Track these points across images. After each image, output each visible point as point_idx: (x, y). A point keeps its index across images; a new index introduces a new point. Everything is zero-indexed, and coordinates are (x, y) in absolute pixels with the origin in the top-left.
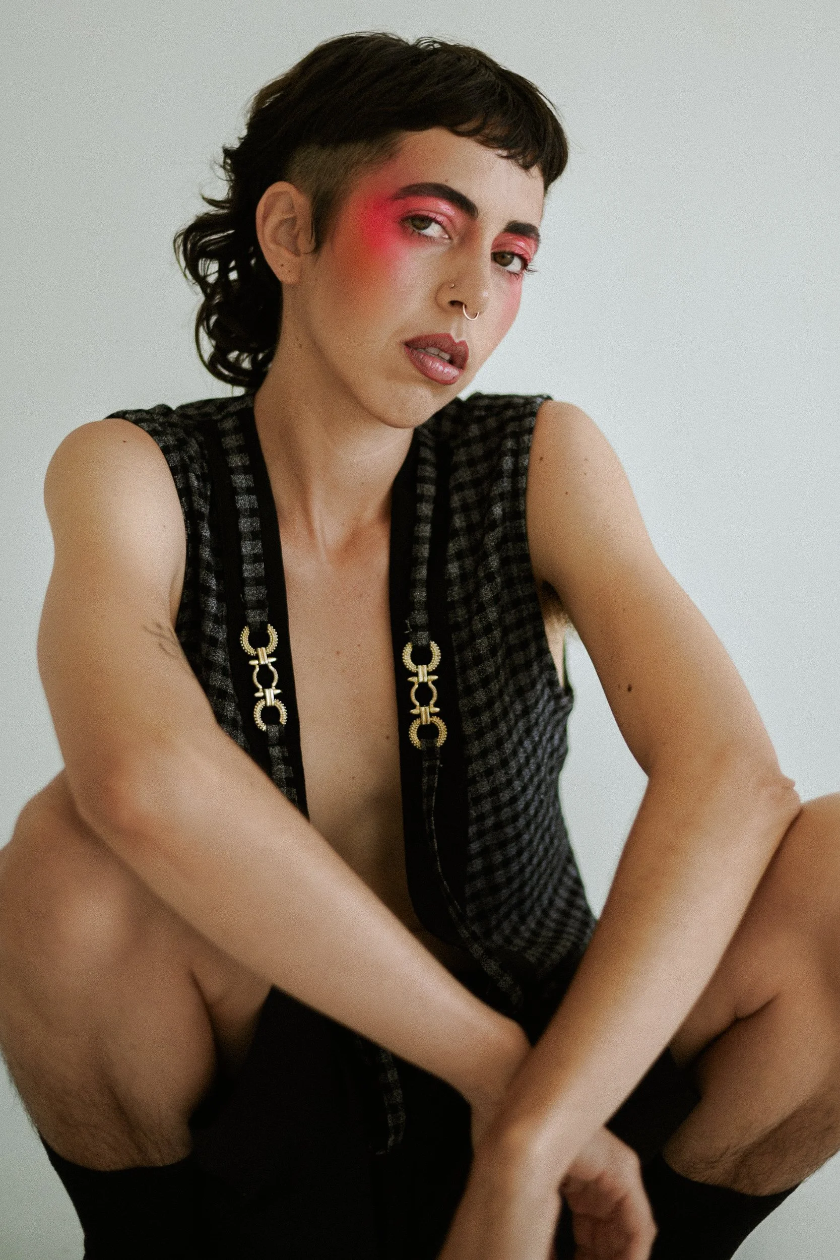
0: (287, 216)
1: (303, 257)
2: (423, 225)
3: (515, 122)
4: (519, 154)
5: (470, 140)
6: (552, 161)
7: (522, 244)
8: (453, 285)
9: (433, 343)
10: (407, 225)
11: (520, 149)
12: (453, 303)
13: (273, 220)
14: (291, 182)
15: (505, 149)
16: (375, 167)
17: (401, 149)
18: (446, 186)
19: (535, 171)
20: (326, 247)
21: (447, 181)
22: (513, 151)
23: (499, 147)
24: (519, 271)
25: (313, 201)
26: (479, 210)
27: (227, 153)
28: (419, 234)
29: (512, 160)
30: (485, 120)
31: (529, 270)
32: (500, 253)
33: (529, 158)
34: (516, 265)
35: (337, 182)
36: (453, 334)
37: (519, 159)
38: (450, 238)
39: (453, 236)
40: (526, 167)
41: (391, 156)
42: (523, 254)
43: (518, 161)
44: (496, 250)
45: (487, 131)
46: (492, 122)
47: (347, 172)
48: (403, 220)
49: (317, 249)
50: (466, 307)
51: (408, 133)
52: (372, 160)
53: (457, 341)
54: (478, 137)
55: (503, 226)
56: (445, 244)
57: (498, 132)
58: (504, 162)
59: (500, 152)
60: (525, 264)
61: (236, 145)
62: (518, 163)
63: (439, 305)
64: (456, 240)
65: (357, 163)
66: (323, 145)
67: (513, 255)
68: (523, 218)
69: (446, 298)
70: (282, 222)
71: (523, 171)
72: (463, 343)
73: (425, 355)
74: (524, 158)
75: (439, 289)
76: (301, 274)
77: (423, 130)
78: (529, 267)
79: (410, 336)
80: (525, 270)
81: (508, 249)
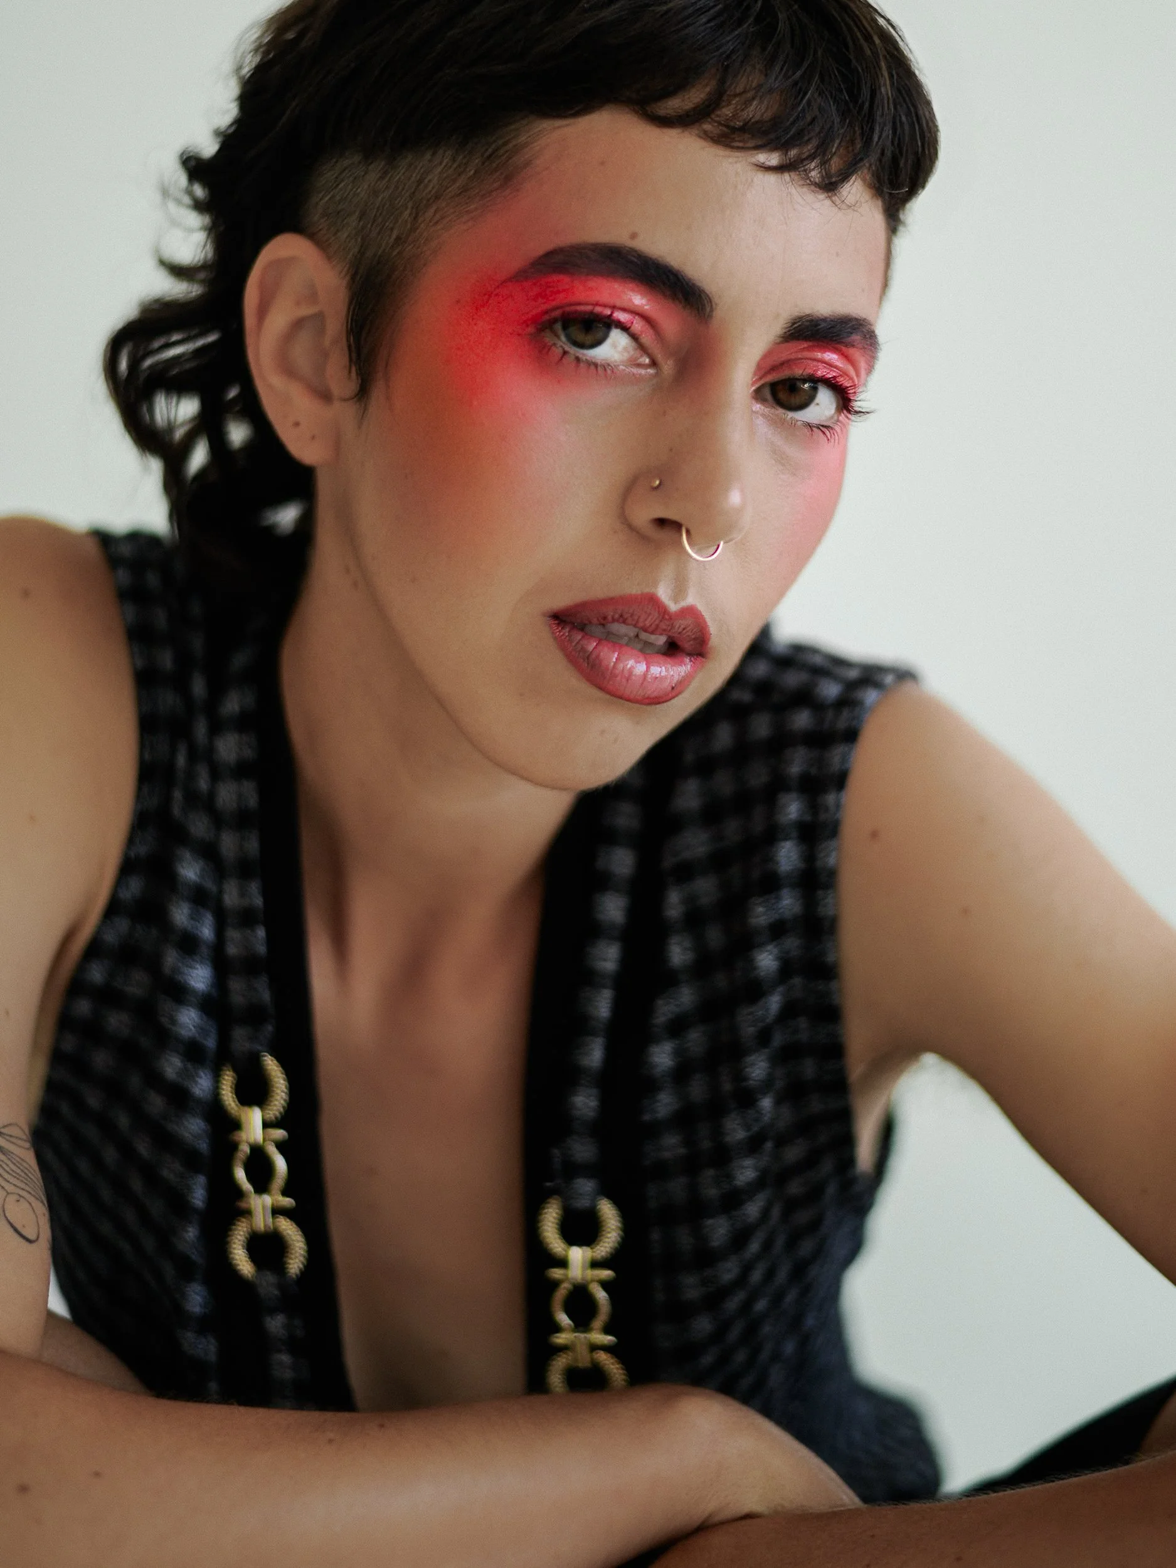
0: (306, 311)
1: (337, 405)
2: (589, 339)
3: (796, 84)
4: (811, 157)
5: (686, 134)
6: (895, 160)
7: (831, 356)
8: (657, 482)
9: (617, 616)
10: (548, 338)
11: (809, 148)
12: (661, 522)
13: (278, 320)
14: (311, 236)
15: (774, 149)
16: (472, 207)
17: (528, 163)
18: (633, 251)
19: (855, 190)
20: (377, 393)
21: (634, 236)
22: (793, 153)
23: (758, 148)
24: (832, 417)
25: (353, 278)
26: (715, 300)
27: (195, 167)
28: (578, 359)
29: (792, 174)
30: (722, 81)
31: (857, 412)
32: (783, 382)
33: (835, 164)
34: (824, 404)
35: (398, 238)
36: (663, 593)
37: (811, 171)
38: (654, 363)
39: (659, 357)
40: (830, 186)
41: (508, 178)
42: (834, 377)
43: (807, 175)
44: (770, 378)
45: (727, 111)
46: (739, 89)
47: (415, 218)
48: (541, 330)
49: (363, 393)
50: (688, 532)
51: (546, 124)
52: (465, 190)
53: (673, 607)
54: (707, 127)
55: (777, 328)
56: (637, 380)
57: (758, 110)
58: (772, 179)
59: (762, 157)
60: (845, 401)
61: (209, 148)
62: (808, 178)
63: (631, 527)
64: (668, 367)
65: (437, 197)
66: (369, 154)
67: (816, 381)
68: (824, 306)
69: (644, 513)
70: (298, 324)
71: (822, 196)
72: (690, 612)
73: (600, 641)
74: (823, 163)
75: (628, 490)
76: (337, 445)
77: (577, 114)
78: (857, 405)
79: (561, 601)
80: (845, 412)
81: (798, 372)
